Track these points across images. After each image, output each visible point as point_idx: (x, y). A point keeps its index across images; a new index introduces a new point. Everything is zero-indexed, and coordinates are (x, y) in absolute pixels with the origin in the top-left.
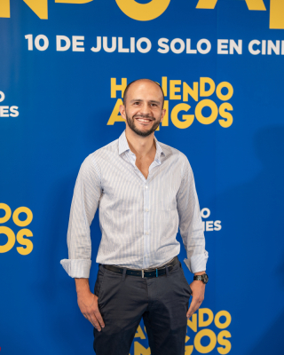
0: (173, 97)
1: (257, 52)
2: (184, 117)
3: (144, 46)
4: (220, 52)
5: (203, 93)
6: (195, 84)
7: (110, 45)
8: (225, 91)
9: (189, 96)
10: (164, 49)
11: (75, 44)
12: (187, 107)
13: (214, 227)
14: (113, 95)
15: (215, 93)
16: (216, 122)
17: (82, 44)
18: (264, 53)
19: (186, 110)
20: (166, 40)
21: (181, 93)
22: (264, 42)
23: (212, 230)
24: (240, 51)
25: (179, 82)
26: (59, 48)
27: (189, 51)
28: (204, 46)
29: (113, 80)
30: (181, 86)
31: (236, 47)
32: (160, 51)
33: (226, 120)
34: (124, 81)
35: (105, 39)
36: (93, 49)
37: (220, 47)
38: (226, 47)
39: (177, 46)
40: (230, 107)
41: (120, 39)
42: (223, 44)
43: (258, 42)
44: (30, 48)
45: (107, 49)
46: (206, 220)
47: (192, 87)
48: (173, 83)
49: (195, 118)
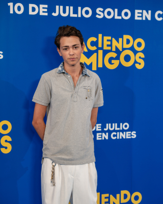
0: (106, 48)
1: (161, 19)
2: (113, 61)
3: (87, 12)
4: (136, 18)
5: (126, 46)
6: (120, 40)
7: (64, 12)
8: (139, 45)
9: (116, 47)
10: (100, 15)
11: (41, 10)
12: (114, 55)
13: (131, 135)
15: (133, 46)
16: (134, 65)
17: (46, 10)
19: (114, 57)
20: (102, 10)
21: (111, 45)
24: (149, 18)
25: (109, 38)
26: (31, 13)
27: (117, 17)
28: (126, 14)
30: (111, 41)
31: (147, 15)
32: (97, 16)
33: (140, 64)
35: (62, 7)
36: (53, 14)
37: (136, 15)
38: (140, 15)
39: (109, 13)
40: (143, 56)
41: (72, 8)
42: (138, 13)
43: (161, 13)
44: (11, 12)
45: (62, 14)
46: (126, 131)
47: (118, 41)
48: (106, 38)
49: (120, 62)
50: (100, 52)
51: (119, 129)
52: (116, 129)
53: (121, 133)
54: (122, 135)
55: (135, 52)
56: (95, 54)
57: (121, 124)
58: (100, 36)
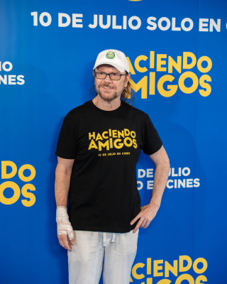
0: (159, 69)
2: (169, 87)
3: (135, 23)
4: (201, 29)
5: (186, 66)
6: (179, 58)
7: (105, 23)
8: (205, 64)
9: (173, 69)
10: (152, 26)
11: (75, 20)
12: (171, 78)
13: (193, 184)
15: (196, 66)
16: (197, 92)
17: (80, 21)
19: (171, 81)
20: (155, 19)
21: (166, 66)
23: (191, 186)
24: (218, 29)
25: (165, 56)
26: (61, 24)
27: (174, 29)
28: (187, 24)
30: (167, 60)
31: (216, 25)
32: (149, 28)
33: (205, 90)
35: (101, 17)
36: (90, 26)
37: (201, 25)
38: (206, 25)
39: (164, 24)
40: (209, 79)
41: (114, 17)
42: (204, 23)
44: (35, 24)
45: (102, 26)
46: (186, 178)
47: (176, 61)
48: (160, 56)
49: (178, 88)
50: (152, 75)
51: (176, 175)
52: (173, 175)
53: (180, 181)
54: (180, 184)
55: (199, 75)
56: (146, 77)
57: (180, 169)
58: (152, 53)
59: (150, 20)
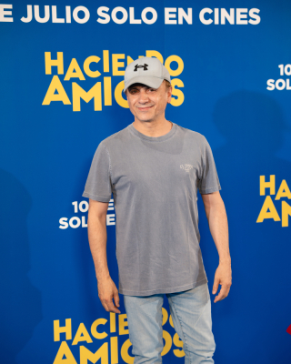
0: (116, 73)
1: (210, 22)
3: (81, 15)
4: (167, 22)
7: (42, 15)
8: (174, 66)
10: (104, 19)
11: (3, 13)
14: (48, 71)
17: (10, 13)
18: (217, 22)
20: (107, 9)
21: (124, 69)
22: (216, 10)
24: (190, 21)
25: (122, 56)
27: (133, 21)
28: (149, 16)
29: (48, 55)
30: (125, 61)
31: (186, 16)
32: (99, 21)
33: (176, 98)
34: (60, 55)
35: (37, 8)
36: (23, 20)
37: (167, 16)
38: (174, 16)
39: (120, 15)
40: (180, 84)
41: (54, 8)
42: (170, 13)
43: (210, 11)
45: (39, 20)
48: (116, 57)
50: (107, 81)
58: (106, 53)
59: (101, 10)
